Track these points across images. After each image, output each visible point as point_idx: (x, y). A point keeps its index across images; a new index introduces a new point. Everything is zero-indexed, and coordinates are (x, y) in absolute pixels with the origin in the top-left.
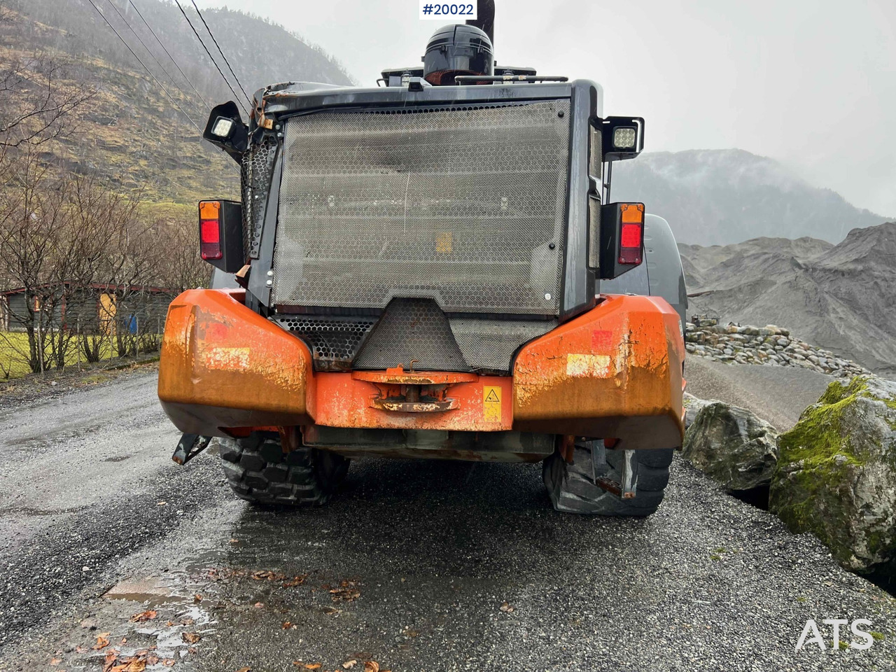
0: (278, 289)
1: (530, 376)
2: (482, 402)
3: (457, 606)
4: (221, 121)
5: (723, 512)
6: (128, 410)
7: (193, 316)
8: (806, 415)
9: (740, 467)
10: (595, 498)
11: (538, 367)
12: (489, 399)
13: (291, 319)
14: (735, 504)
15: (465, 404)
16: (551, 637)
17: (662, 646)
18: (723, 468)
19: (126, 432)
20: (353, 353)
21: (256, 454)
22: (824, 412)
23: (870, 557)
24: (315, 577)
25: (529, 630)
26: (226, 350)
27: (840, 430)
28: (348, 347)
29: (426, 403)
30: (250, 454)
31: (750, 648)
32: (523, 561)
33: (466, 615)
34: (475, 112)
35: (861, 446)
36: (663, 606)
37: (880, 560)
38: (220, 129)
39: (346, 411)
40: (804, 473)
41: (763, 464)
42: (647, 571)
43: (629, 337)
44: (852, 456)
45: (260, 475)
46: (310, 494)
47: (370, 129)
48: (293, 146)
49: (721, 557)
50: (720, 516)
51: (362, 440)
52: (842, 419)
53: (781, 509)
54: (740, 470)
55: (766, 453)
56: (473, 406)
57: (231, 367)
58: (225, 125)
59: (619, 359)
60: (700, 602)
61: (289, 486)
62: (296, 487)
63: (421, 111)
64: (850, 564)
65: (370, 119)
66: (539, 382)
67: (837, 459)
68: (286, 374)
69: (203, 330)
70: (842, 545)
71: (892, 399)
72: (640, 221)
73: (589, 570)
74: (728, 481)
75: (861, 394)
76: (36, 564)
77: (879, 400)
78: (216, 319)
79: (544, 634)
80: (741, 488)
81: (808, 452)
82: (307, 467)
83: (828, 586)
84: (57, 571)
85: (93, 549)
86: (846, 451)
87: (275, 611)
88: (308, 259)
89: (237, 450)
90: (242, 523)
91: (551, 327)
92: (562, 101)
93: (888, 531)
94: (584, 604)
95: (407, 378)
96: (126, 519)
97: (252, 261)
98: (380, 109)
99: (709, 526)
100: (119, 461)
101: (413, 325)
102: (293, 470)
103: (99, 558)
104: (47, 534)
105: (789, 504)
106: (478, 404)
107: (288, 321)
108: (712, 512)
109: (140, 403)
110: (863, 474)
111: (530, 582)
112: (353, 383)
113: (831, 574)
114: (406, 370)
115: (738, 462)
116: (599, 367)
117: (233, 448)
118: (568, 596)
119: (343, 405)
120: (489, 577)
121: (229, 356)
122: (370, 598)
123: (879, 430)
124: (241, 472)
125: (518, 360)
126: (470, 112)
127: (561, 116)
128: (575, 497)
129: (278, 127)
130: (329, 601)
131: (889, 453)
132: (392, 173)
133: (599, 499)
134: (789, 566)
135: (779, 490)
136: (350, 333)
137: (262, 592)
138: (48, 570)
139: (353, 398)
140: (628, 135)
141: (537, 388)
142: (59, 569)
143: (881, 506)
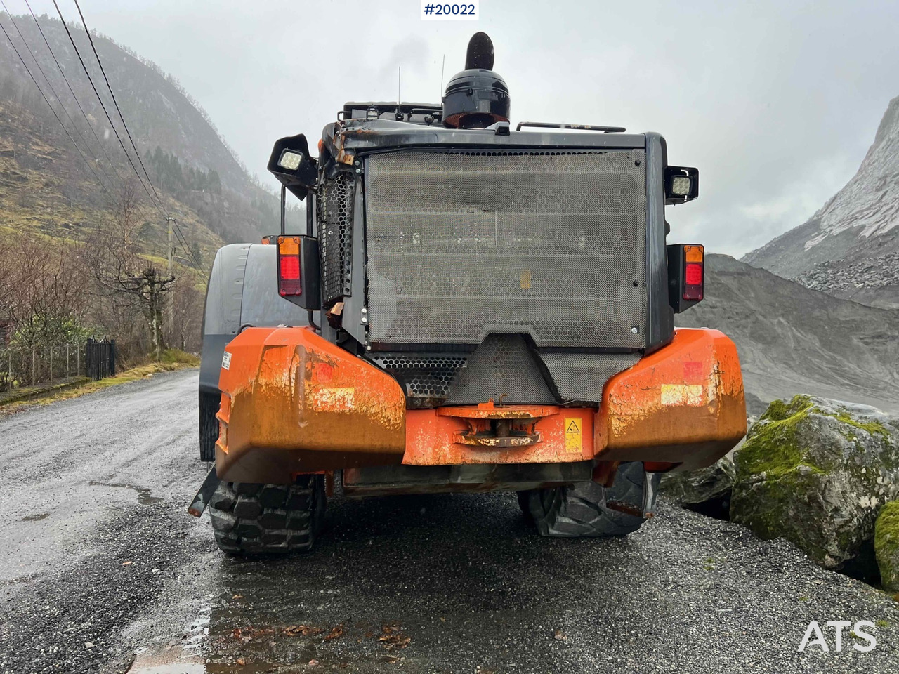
0: (373, 326)
1: (625, 406)
2: (563, 434)
3: (513, 640)
4: (288, 153)
5: (691, 525)
6: (8, 460)
7: (297, 356)
8: (754, 431)
9: (693, 482)
10: (590, 521)
11: (632, 397)
12: (570, 431)
13: (385, 356)
14: (696, 517)
15: (547, 437)
16: (619, 660)
17: (719, 656)
18: (674, 484)
19: (25, 486)
20: (449, 390)
21: (253, 500)
22: (776, 428)
23: (841, 555)
24: (352, 626)
25: (594, 656)
26: (332, 391)
27: (798, 442)
28: (444, 383)
29: (522, 437)
30: (246, 500)
31: (789, 648)
32: (545, 589)
33: (526, 648)
34: (557, 156)
35: (822, 457)
36: (694, 618)
37: (849, 557)
38: (287, 162)
39: (431, 449)
40: (768, 484)
41: (715, 478)
42: (660, 586)
43: (718, 368)
44: (814, 466)
45: (255, 523)
46: (304, 538)
47: (454, 170)
48: (375, 182)
49: (714, 567)
50: (690, 529)
51: (405, 478)
52: (797, 433)
53: (745, 519)
54: (693, 484)
55: (717, 468)
56: (555, 438)
57: (338, 408)
58: (292, 157)
59: (711, 388)
60: (723, 610)
61: (283, 532)
62: (290, 533)
63: (505, 154)
64: (824, 562)
65: (454, 159)
66: (634, 412)
67: (801, 469)
68: (388, 413)
69: (309, 370)
70: (816, 547)
71: (839, 414)
72: (701, 261)
73: (610, 591)
74: (682, 496)
75: (811, 411)
76: (23, 645)
77: (829, 415)
78: (321, 359)
79: (610, 658)
80: (695, 502)
81: (767, 464)
82: (306, 511)
83: (818, 584)
84: (55, 651)
85: (81, 622)
86: (808, 461)
87: (334, 666)
88: (402, 296)
89: (232, 497)
90: (234, 577)
91: (636, 360)
92: (638, 150)
93: (854, 530)
94: (626, 624)
95: (508, 413)
96: (97, 585)
97: (345, 299)
98: (465, 150)
99: (685, 539)
100: (39, 519)
101: (496, 360)
102: (292, 515)
103: (97, 632)
104: (13, 610)
105: (755, 513)
106: (560, 436)
107: (382, 358)
108: (682, 526)
109: (17, 452)
110: (829, 481)
111: (565, 608)
112: (437, 419)
113: (815, 574)
114: (497, 405)
115: (690, 477)
116: (692, 396)
117: (227, 496)
118: (607, 618)
119: (428, 442)
120: (524, 607)
121: (335, 396)
122: (423, 643)
123: (837, 442)
124: (233, 521)
125: (612, 391)
126: (553, 157)
127: (637, 164)
128: (571, 521)
129: (357, 163)
130: (384, 650)
131: (849, 462)
132: (478, 212)
133: (593, 521)
134: (778, 569)
135: (743, 500)
136: (447, 370)
137: (306, 648)
138: (43, 650)
139: (437, 434)
140: (684, 184)
141: (632, 418)
142: (57, 648)
143: (848, 509)
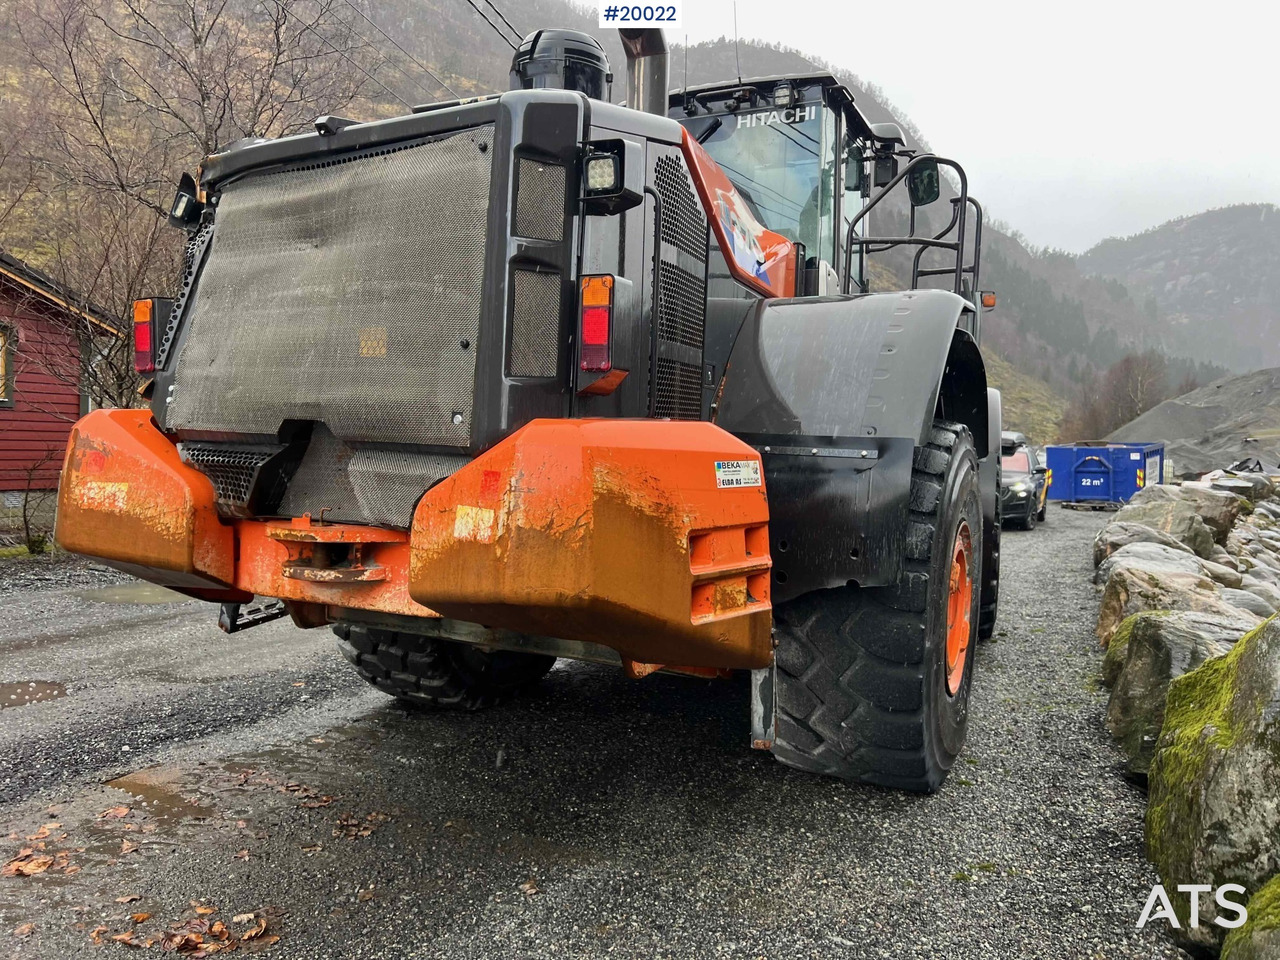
0: (176, 409)
1: (423, 536)
4: (181, 198)
11: (431, 523)
13: (195, 447)
16: (538, 941)
25: (522, 924)
26: (102, 485)
28: (243, 486)
32: (642, 829)
35: (1241, 713)
36: (770, 933)
39: (270, 575)
40: (1170, 753)
43: (518, 481)
44: (1228, 728)
49: (975, 879)
56: (406, 579)
57: (106, 507)
58: (183, 203)
59: (503, 515)
66: (430, 546)
67: (1204, 731)
68: (168, 519)
69: (79, 459)
72: (608, 302)
74: (1132, 757)
91: (460, 464)
92: (486, 127)
97: (158, 373)
101: (340, 458)
110: (1222, 765)
114: (314, 521)
116: (483, 527)
119: (267, 565)
121: (104, 492)
126: (388, 156)
127: (483, 149)
129: (213, 200)
131: (1272, 730)
132: (309, 250)
140: (604, 170)
141: (427, 555)
143: (1247, 831)
